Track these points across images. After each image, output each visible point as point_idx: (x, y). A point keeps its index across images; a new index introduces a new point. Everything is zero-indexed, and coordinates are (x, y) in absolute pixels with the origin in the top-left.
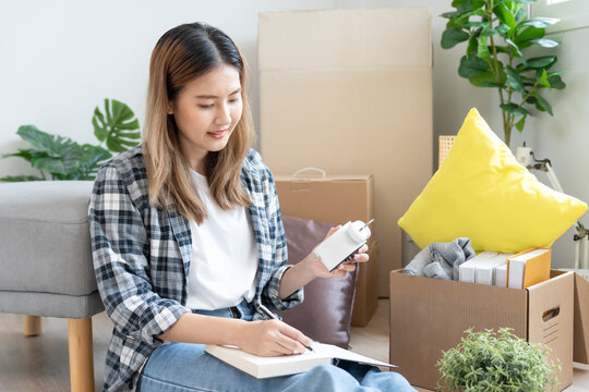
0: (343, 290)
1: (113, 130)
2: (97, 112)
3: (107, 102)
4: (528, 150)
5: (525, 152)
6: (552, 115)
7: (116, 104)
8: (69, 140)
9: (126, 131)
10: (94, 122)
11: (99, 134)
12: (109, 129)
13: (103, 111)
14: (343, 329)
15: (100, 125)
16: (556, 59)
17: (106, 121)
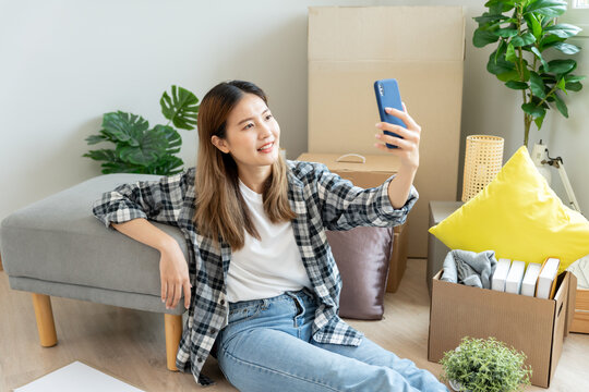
0: (379, 270)
1: (179, 111)
2: (165, 95)
3: (174, 88)
4: (543, 147)
5: (540, 149)
6: (567, 117)
7: (183, 92)
8: (141, 119)
9: (191, 113)
10: (162, 103)
11: (167, 113)
12: (175, 110)
13: (170, 95)
14: (377, 304)
15: (168, 105)
16: (575, 66)
17: (173, 103)
